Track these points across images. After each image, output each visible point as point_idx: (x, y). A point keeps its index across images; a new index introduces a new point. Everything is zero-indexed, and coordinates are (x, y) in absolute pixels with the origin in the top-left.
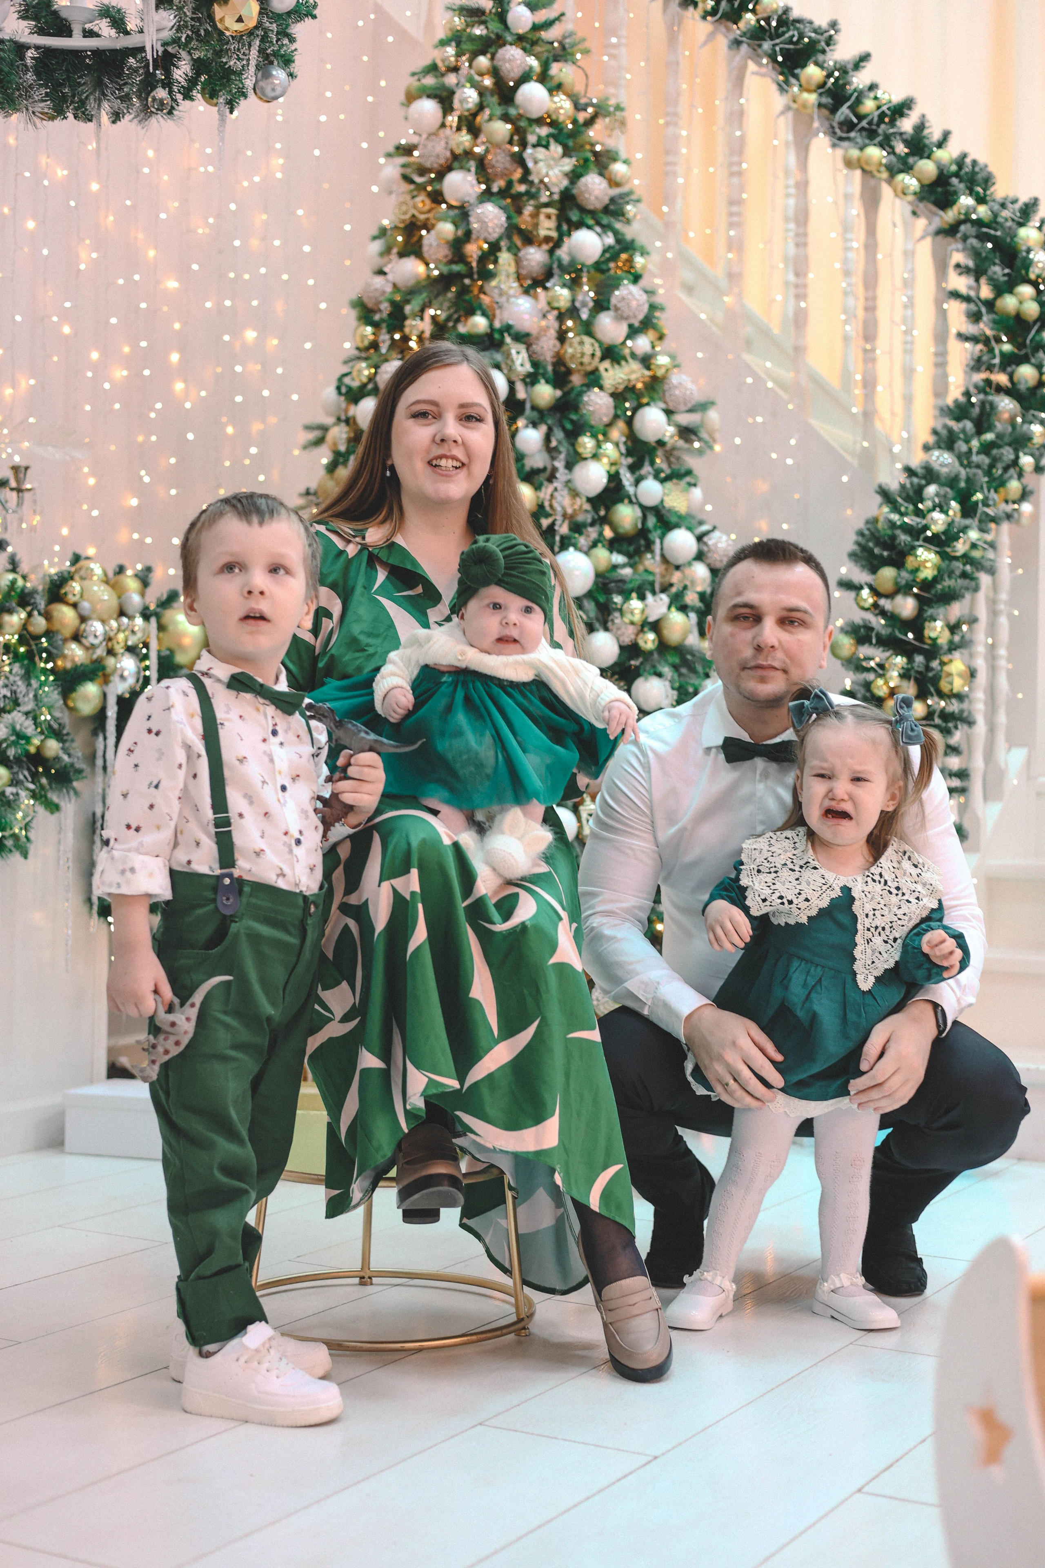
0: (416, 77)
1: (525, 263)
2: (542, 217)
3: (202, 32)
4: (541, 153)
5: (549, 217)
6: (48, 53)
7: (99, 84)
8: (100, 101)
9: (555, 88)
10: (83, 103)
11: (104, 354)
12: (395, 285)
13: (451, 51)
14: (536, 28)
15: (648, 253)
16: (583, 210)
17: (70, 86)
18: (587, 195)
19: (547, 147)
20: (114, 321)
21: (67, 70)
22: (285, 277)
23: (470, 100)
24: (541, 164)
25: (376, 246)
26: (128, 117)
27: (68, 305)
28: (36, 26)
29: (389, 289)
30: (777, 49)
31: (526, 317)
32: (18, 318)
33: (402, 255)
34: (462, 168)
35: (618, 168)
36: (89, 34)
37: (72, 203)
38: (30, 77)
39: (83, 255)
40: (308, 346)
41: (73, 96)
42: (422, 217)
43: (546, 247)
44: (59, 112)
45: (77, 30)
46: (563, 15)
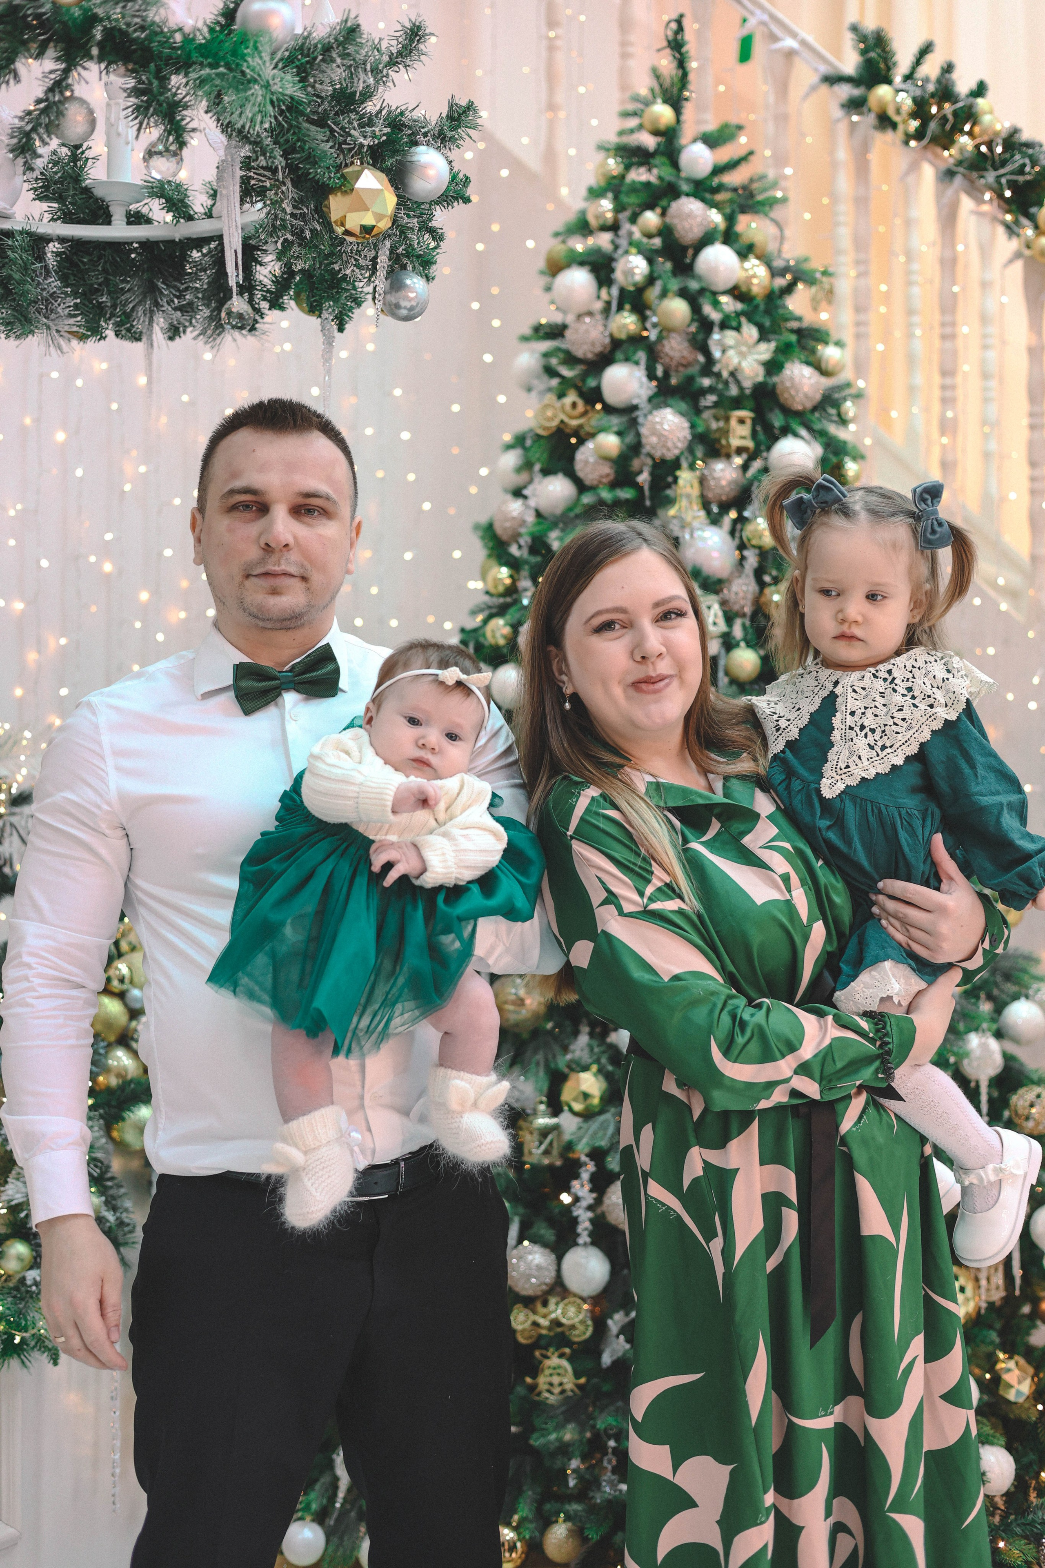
0: (560, 239)
1: (712, 483)
2: (733, 422)
3: (308, 234)
4: (730, 337)
5: (742, 421)
6: (77, 246)
7: (151, 291)
8: (152, 312)
9: (745, 252)
10: (128, 316)
11: (156, 593)
12: (539, 514)
13: (606, 205)
14: (718, 170)
15: (862, 457)
16: (787, 411)
17: (109, 293)
18: (793, 392)
19: (738, 329)
20: (168, 552)
21: (105, 270)
22: (380, 474)
23: (637, 271)
24: (731, 353)
25: (511, 459)
26: (190, 333)
27: (109, 537)
28: (59, 209)
29: (530, 518)
30: (1004, 181)
31: (715, 554)
32: (44, 563)
33: (547, 472)
34: (627, 360)
35: (830, 353)
36: (136, 218)
37: (114, 406)
38: (53, 283)
39: (128, 469)
40: (408, 556)
41: (114, 306)
42: (574, 423)
43: (738, 461)
44: (93, 331)
45: (118, 215)
46: (751, 153)
